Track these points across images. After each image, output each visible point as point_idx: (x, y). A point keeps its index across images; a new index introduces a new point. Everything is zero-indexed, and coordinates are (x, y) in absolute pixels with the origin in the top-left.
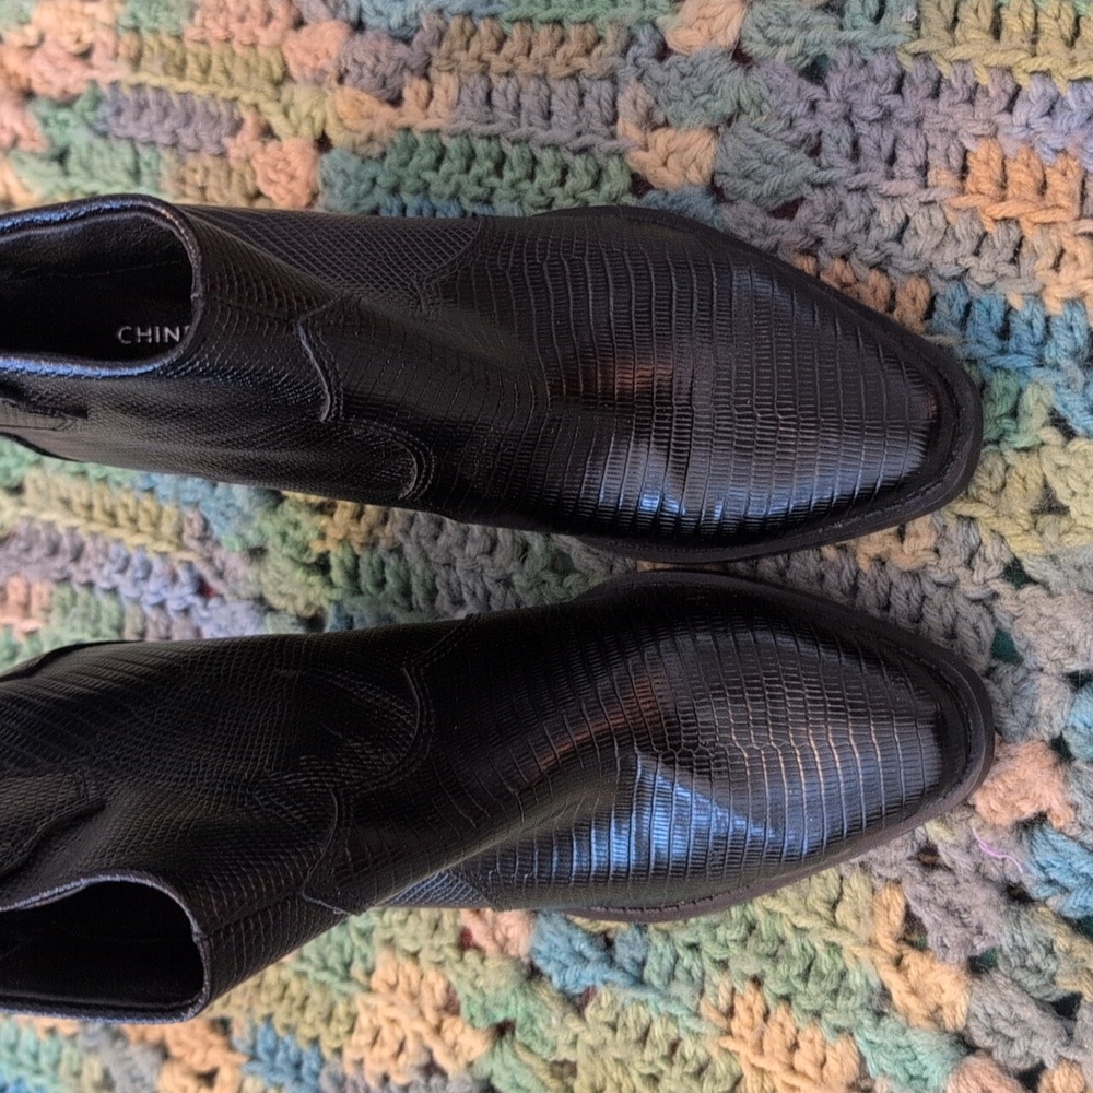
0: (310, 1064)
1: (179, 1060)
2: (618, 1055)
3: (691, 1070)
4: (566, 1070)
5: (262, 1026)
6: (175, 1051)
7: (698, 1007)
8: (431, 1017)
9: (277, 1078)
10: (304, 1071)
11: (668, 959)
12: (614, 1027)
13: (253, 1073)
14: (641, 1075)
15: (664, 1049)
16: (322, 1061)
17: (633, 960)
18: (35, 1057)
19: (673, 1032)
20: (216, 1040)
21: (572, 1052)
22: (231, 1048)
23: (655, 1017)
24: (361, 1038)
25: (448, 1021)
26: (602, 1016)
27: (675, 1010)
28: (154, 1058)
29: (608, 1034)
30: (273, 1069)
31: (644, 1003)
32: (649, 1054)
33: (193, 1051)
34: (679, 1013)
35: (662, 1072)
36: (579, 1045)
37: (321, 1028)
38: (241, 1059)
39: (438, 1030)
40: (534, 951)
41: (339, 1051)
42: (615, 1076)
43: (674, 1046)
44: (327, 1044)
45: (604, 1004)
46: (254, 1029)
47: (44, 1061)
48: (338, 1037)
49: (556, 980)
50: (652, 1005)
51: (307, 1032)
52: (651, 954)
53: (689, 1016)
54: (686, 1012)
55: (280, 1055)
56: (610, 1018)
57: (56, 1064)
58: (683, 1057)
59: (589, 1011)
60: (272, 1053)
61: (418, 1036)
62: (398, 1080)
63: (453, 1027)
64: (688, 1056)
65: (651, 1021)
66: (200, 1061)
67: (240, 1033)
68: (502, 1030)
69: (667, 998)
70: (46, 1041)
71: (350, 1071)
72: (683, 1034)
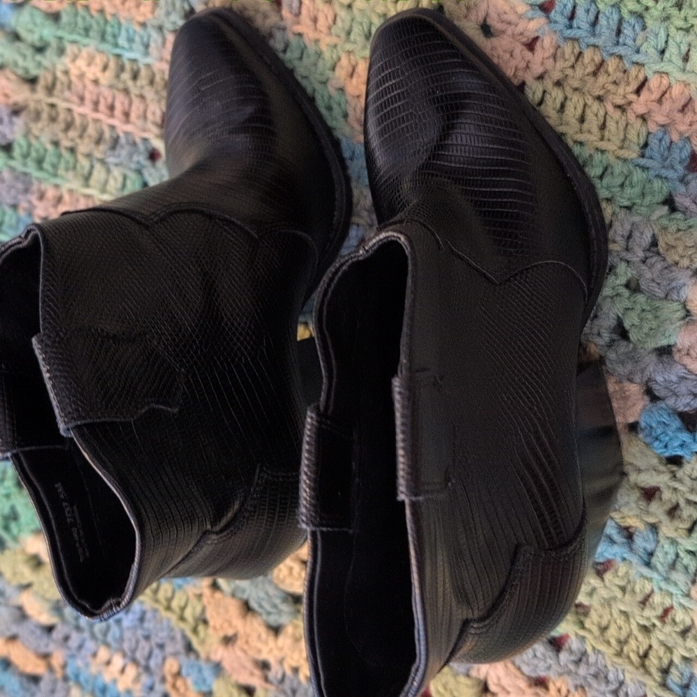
2: (623, 608)
3: (678, 630)
4: (581, 610)
7: (689, 591)
11: (671, 557)
12: (623, 589)
14: (638, 624)
15: (660, 612)
17: (645, 549)
19: (668, 602)
21: (588, 598)
23: (656, 590)
26: (617, 582)
27: (672, 589)
29: (619, 594)
31: (650, 580)
32: (647, 613)
34: (674, 592)
35: (654, 625)
36: (595, 597)
42: (618, 621)
43: (666, 611)
45: (620, 574)
50: (655, 582)
52: (658, 549)
53: (682, 596)
54: (680, 592)
56: (622, 583)
58: (674, 621)
59: (608, 576)
64: (677, 620)
65: (652, 591)
69: (667, 580)
72: (675, 605)
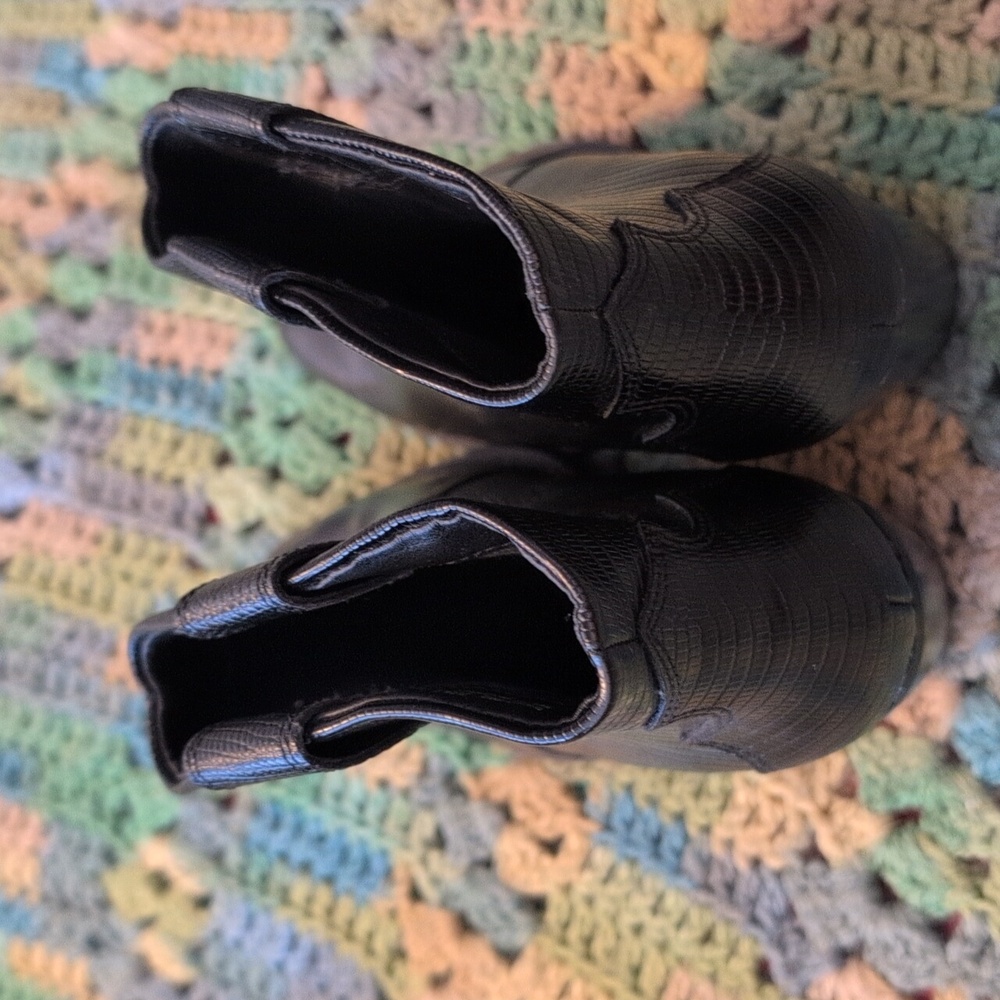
0: (673, 840)
1: (522, 823)
4: (976, 868)
5: (621, 794)
6: (519, 812)
8: (822, 797)
9: (631, 852)
10: (665, 846)
13: (604, 844)
16: (686, 838)
18: (362, 808)
20: (568, 804)
21: (985, 848)
22: (583, 814)
24: (736, 816)
25: (839, 805)
28: (496, 817)
30: (629, 842)
33: (538, 815)
37: (690, 803)
38: (592, 827)
39: (826, 812)
40: (955, 732)
41: (706, 830)
44: (695, 821)
46: (612, 798)
47: (372, 813)
48: (707, 813)
49: (977, 770)
51: (671, 805)
55: (639, 827)
57: (383, 817)
60: (629, 825)
61: (803, 817)
62: (773, 863)
63: (843, 811)
66: (545, 828)
67: (597, 801)
68: (904, 819)
70: (376, 794)
71: (718, 850)
